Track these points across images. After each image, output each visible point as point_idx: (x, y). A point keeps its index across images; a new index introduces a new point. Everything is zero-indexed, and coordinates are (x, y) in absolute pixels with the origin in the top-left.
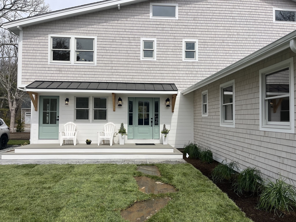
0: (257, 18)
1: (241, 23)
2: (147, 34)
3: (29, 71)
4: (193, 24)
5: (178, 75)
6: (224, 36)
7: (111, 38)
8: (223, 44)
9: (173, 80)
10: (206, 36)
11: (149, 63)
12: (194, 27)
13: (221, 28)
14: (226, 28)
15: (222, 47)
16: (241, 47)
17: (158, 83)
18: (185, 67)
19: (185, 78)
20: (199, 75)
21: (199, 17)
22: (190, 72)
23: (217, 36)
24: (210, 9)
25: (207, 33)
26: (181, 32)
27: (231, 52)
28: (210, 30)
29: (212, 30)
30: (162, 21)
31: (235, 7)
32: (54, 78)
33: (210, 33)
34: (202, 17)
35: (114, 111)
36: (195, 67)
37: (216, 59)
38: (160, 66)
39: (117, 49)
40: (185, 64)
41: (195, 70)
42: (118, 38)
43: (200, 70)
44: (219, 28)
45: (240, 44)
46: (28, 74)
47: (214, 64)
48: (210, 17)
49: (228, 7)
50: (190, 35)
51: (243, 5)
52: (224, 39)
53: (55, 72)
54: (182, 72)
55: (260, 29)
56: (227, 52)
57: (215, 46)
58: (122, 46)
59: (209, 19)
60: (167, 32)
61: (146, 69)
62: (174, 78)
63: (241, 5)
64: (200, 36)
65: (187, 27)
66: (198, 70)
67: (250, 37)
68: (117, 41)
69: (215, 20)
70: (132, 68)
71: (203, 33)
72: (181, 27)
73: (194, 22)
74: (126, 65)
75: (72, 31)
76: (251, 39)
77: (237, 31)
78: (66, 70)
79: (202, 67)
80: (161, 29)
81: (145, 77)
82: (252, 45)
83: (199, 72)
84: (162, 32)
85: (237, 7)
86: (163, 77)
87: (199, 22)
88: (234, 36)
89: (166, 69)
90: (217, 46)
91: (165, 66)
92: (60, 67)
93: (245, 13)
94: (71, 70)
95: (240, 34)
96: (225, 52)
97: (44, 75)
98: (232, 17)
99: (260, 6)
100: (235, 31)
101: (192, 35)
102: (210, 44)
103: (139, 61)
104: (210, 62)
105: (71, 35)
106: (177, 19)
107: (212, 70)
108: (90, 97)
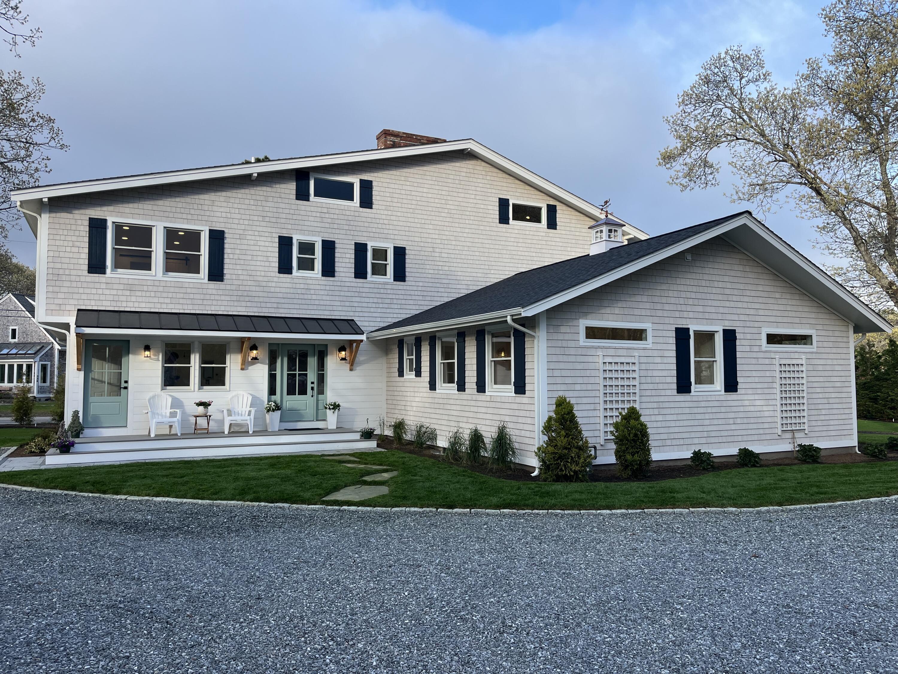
0: (485, 215)
1: (461, 221)
2: (305, 228)
3: (63, 290)
4: (384, 217)
5: (360, 305)
6: (434, 241)
7: (237, 232)
8: (433, 254)
9: (351, 314)
10: (406, 238)
11: (308, 282)
12: (386, 222)
13: (431, 227)
14: (438, 227)
15: (431, 258)
16: (462, 261)
17: (325, 317)
18: (371, 290)
19: (372, 310)
20: (396, 306)
21: (394, 204)
22: (380, 301)
23: (423, 240)
24: (413, 193)
25: (407, 234)
26: (365, 229)
27: (446, 268)
28: (412, 229)
29: (416, 230)
30: (331, 206)
31: (451, 193)
32: (119, 304)
33: (413, 234)
34: (400, 205)
35: (244, 369)
36: (389, 291)
37: (423, 280)
38: (328, 288)
39: (249, 252)
40: (372, 286)
41: (388, 296)
42: (251, 233)
43: (397, 297)
44: (426, 226)
45: (459, 256)
46: (60, 296)
47: (420, 288)
48: (413, 207)
49: (440, 192)
50: (380, 236)
52: (435, 245)
53: (120, 292)
54: (367, 300)
55: (489, 233)
56: (440, 268)
57: (420, 257)
58: (257, 248)
59: (411, 211)
60: (339, 227)
61: (304, 291)
62: (353, 309)
63: (460, 191)
64: (396, 237)
65: (374, 220)
66: (394, 296)
67: (474, 245)
68: (248, 237)
69: (420, 212)
70: (278, 290)
71: (401, 233)
72: (364, 219)
73: (386, 212)
74: (264, 284)
75: (157, 213)
76: (476, 249)
77: (455, 234)
78: (145, 288)
79: (400, 292)
80: (329, 221)
82: (478, 258)
83: (395, 302)
84: (332, 226)
85: (455, 194)
86: (334, 308)
87: (394, 213)
88: (450, 242)
89: (338, 293)
90: (424, 258)
91: (336, 288)
92: (131, 282)
93: (467, 205)
94: (155, 289)
95: (460, 239)
96: (436, 268)
97: (97, 297)
98: (446, 211)
99: (489, 195)
100: (451, 233)
101: (383, 236)
102: (413, 252)
103: (289, 276)
104: (413, 283)
105: (156, 221)
106: (358, 204)
107: (417, 298)
108: (193, 342)
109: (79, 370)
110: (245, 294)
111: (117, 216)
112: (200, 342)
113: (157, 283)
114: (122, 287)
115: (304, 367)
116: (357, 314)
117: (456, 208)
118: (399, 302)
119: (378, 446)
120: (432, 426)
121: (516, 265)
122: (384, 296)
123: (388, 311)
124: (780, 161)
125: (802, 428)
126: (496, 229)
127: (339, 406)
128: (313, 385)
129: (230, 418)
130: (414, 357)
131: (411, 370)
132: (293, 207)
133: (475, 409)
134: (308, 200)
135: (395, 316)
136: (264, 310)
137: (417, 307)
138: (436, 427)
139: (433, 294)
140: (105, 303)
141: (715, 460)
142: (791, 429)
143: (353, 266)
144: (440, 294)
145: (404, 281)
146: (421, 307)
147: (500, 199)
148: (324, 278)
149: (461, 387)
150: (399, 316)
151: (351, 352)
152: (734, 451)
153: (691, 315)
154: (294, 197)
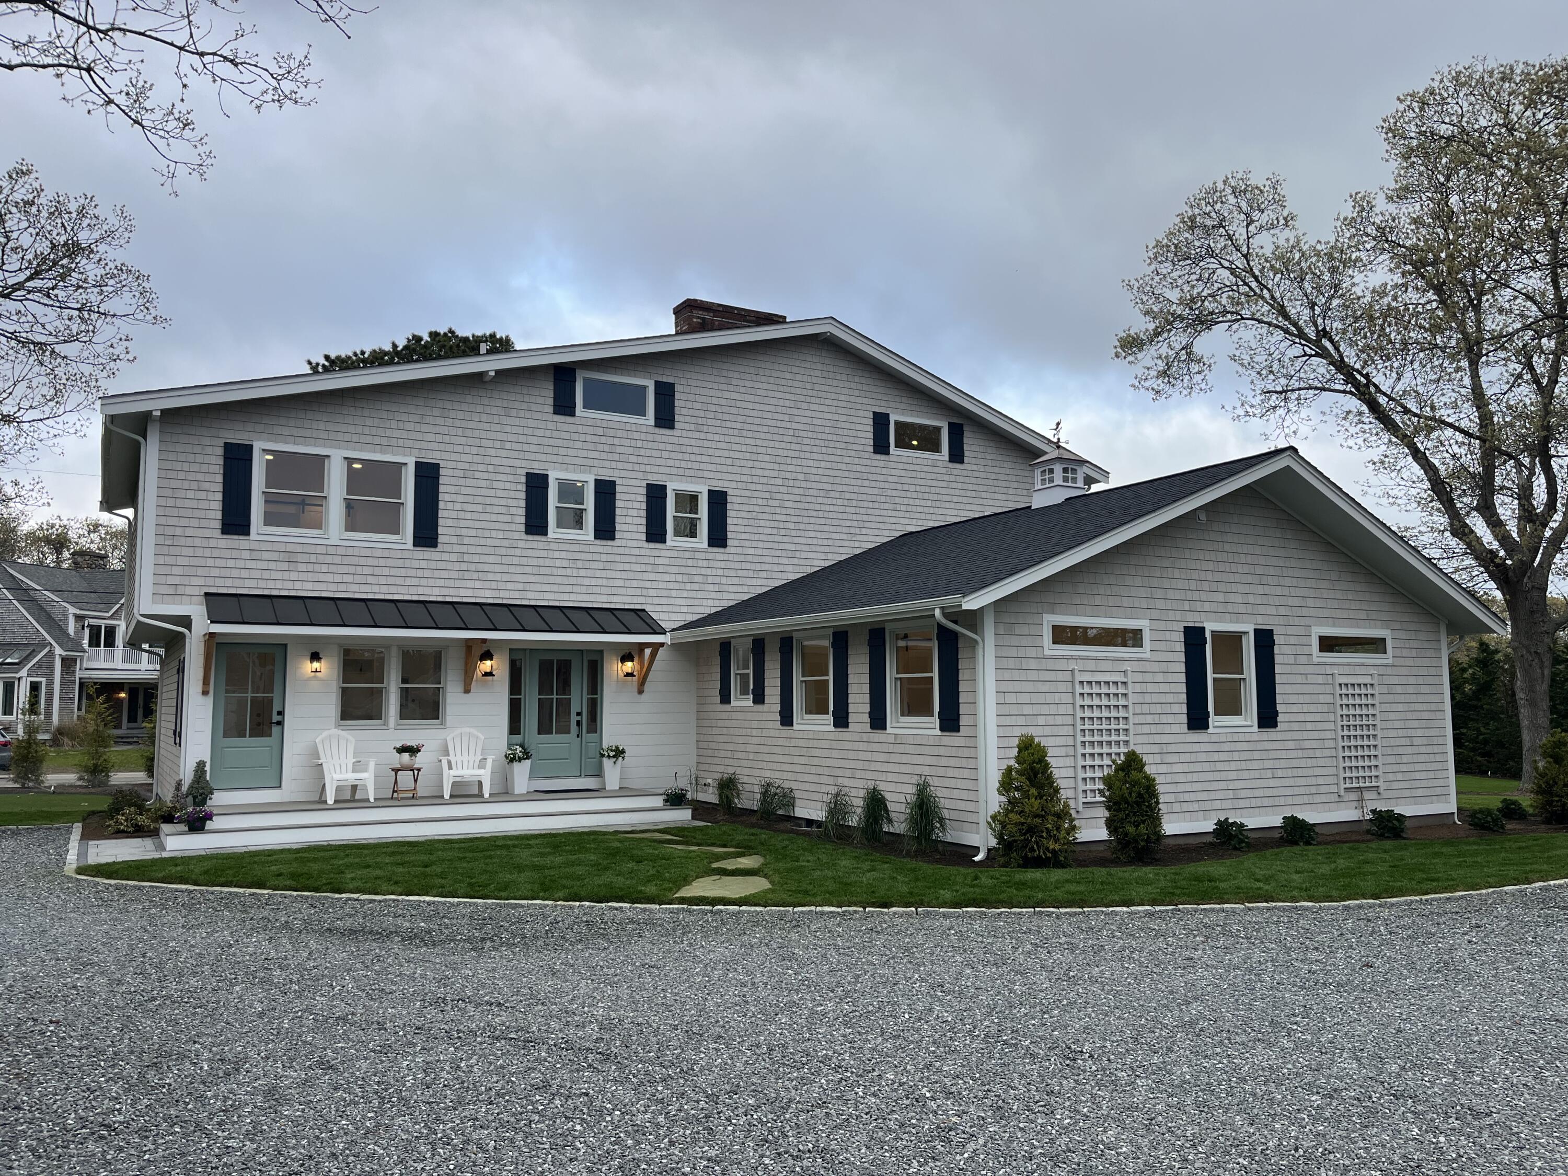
0: (852, 440)
1: (815, 449)
2: (568, 460)
3: (181, 561)
4: (693, 442)
5: (655, 585)
6: (772, 481)
7: (460, 465)
8: (771, 502)
9: (642, 600)
10: (728, 477)
11: (573, 547)
12: (696, 450)
13: (767, 458)
14: (778, 459)
15: (767, 509)
16: (815, 514)
17: (600, 606)
18: (673, 561)
19: (674, 593)
20: (711, 587)
21: (710, 422)
22: (686, 578)
23: (755, 479)
24: (739, 404)
25: (730, 469)
26: (663, 462)
27: (791, 526)
28: (737, 462)
29: (743, 463)
30: (611, 425)
31: (799, 405)
32: (271, 584)
33: (739, 470)
34: (717, 423)
35: (467, 691)
36: (701, 563)
37: (755, 544)
38: (604, 557)
39: (479, 500)
40: (674, 554)
41: (698, 571)
42: (481, 467)
43: (714, 572)
44: (760, 458)
45: (811, 506)
46: (176, 571)
47: (750, 558)
48: (739, 426)
49: (781, 402)
50: (687, 472)
51: (818, 401)
52: (773, 489)
53: (272, 566)
54: (666, 577)
55: (859, 468)
56: (781, 525)
57: (751, 508)
58: (492, 493)
59: (736, 432)
60: (622, 458)
61: (565, 563)
62: (645, 592)
63: (813, 400)
64: (712, 475)
65: (677, 448)
66: (709, 572)
67: (835, 487)
68: (478, 475)
69: (750, 434)
70: (524, 561)
71: (720, 468)
72: (662, 446)
73: (696, 435)
74: (503, 551)
75: (332, 435)
76: (837, 495)
77: (805, 470)
78: (313, 558)
79: (718, 564)
80: (606, 448)
81: (562, 588)
82: (842, 509)
83: (710, 579)
84: (610, 456)
85: (804, 406)
86: (614, 591)
87: (710, 437)
88: (797, 484)
89: (620, 567)
90: (757, 509)
91: (618, 558)
92: (290, 548)
93: (823, 423)
94: (329, 559)
95: (812, 478)
96: (776, 524)
97: (235, 573)
98: (791, 432)
99: (859, 407)
100: (799, 469)
101: (692, 473)
102: (739, 500)
103: (543, 538)
104: (739, 550)
105: (332, 447)
106: (652, 422)
107: (745, 573)
108: (388, 647)
109: (205, 693)
110: (472, 567)
111: (269, 440)
112: (399, 647)
113: (331, 550)
114: (275, 556)
115: (565, 686)
116: (650, 600)
117: (807, 427)
118: (717, 580)
119: (693, 818)
120: (786, 785)
121: (902, 521)
122: (693, 571)
123: (700, 595)
124: (1311, 356)
125: (1374, 784)
126: (869, 462)
127: (623, 752)
128: (579, 718)
129: (452, 772)
130: (751, 671)
131: (744, 692)
132: (550, 425)
133: (868, 756)
134: (573, 414)
135: (711, 603)
136: (503, 594)
137: (746, 589)
138: (793, 785)
139: (770, 567)
140: (248, 583)
141: (1250, 835)
142: (1357, 785)
143: (644, 521)
144: (781, 568)
145: (725, 546)
146: (752, 590)
147: (874, 413)
148: (598, 542)
149: (841, 720)
150: (717, 603)
151: (641, 663)
152: (1276, 820)
153: (1207, 607)
154: (551, 410)
